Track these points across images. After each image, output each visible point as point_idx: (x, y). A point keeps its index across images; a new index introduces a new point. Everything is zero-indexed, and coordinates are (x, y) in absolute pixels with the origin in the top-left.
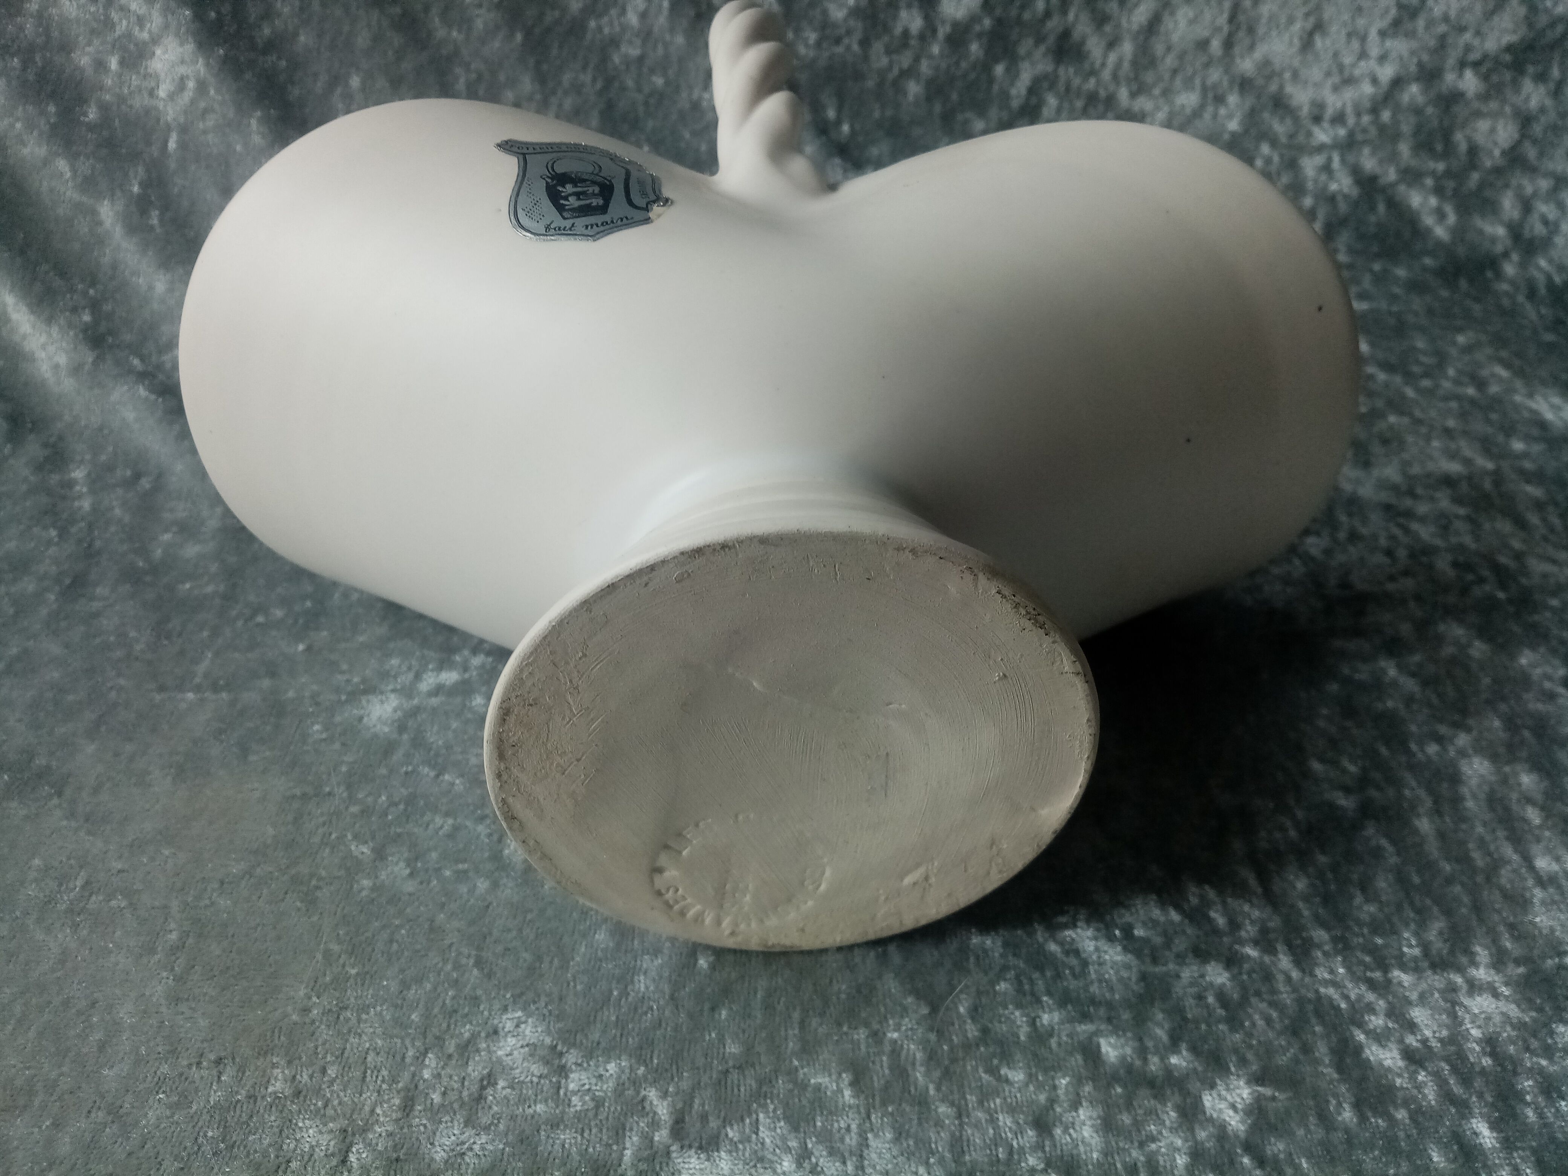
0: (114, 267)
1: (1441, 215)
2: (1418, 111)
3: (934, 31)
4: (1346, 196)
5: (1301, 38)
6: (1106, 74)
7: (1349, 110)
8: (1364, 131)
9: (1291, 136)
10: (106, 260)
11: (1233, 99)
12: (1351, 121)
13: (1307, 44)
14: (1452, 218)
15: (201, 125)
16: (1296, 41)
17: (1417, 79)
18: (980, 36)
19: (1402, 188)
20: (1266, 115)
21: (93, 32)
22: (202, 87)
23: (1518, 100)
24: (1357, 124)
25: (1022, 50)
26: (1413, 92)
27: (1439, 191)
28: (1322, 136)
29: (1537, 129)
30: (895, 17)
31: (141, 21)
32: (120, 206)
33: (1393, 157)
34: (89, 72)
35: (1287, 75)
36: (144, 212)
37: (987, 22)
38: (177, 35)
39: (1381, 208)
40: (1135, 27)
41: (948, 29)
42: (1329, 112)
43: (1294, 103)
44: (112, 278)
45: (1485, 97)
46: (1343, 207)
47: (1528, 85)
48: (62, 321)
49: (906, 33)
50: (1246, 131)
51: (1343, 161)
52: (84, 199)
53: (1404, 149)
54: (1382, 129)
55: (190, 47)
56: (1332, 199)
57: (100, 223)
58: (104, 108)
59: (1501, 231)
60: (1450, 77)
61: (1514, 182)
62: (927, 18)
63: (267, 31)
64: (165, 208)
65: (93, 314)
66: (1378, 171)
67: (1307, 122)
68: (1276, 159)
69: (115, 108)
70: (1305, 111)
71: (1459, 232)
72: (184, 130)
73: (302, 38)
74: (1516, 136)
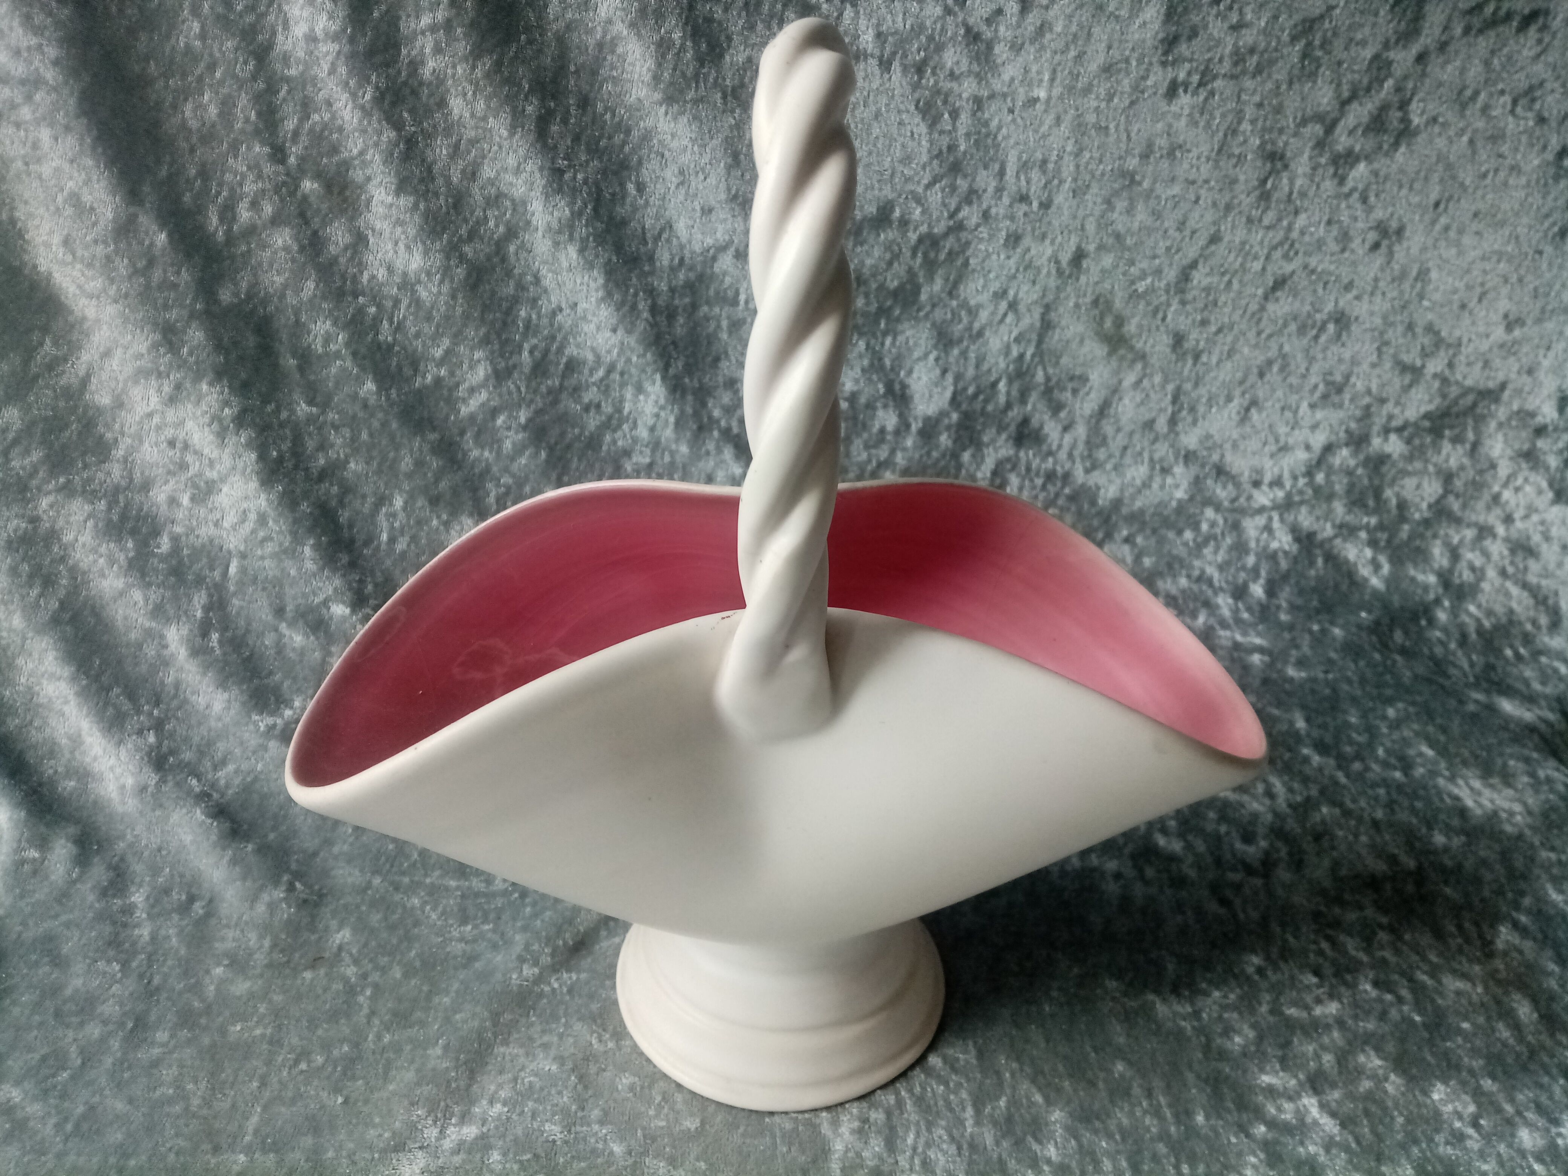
0: (177, 685)
1: (1376, 566)
2: (1350, 473)
3: (908, 426)
4: (1286, 553)
5: (1239, 413)
6: (1063, 455)
7: (1286, 475)
8: (1301, 492)
9: (1233, 501)
10: (170, 680)
11: (1179, 470)
12: (1288, 485)
13: (1244, 417)
14: (1386, 569)
15: (259, 552)
16: (1234, 415)
17: (1347, 445)
18: (948, 428)
19: (1338, 541)
20: (1209, 482)
21: (169, 472)
22: (262, 519)
23: (1439, 459)
24: (1293, 486)
25: (986, 439)
26: (1343, 456)
27: (1373, 543)
28: (1262, 498)
29: (1458, 484)
30: (873, 417)
31: (211, 464)
32: (185, 631)
33: (1328, 515)
34: (164, 508)
35: (1228, 446)
36: (205, 634)
37: (955, 416)
38: (243, 473)
39: (1320, 561)
40: (1087, 412)
41: (920, 425)
42: (1268, 478)
43: (1234, 471)
44: (176, 696)
45: (1410, 458)
46: (1284, 564)
47: (1447, 447)
48: (130, 746)
49: (882, 431)
50: (1192, 499)
51: (1282, 520)
52: (154, 624)
53: (1339, 508)
54: (1317, 490)
55: (253, 485)
56: (1273, 557)
57: (166, 647)
58: (175, 539)
59: (1432, 579)
60: (1376, 442)
61: (1442, 532)
62: (901, 416)
63: (322, 462)
64: (224, 629)
65: (157, 736)
66: (1316, 527)
67: (1247, 486)
68: (1221, 521)
69: (184, 538)
70: (1245, 477)
71: (1392, 582)
72: (243, 556)
73: (352, 465)
74: (1440, 491)
